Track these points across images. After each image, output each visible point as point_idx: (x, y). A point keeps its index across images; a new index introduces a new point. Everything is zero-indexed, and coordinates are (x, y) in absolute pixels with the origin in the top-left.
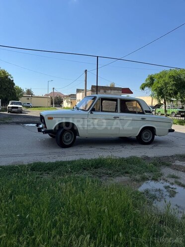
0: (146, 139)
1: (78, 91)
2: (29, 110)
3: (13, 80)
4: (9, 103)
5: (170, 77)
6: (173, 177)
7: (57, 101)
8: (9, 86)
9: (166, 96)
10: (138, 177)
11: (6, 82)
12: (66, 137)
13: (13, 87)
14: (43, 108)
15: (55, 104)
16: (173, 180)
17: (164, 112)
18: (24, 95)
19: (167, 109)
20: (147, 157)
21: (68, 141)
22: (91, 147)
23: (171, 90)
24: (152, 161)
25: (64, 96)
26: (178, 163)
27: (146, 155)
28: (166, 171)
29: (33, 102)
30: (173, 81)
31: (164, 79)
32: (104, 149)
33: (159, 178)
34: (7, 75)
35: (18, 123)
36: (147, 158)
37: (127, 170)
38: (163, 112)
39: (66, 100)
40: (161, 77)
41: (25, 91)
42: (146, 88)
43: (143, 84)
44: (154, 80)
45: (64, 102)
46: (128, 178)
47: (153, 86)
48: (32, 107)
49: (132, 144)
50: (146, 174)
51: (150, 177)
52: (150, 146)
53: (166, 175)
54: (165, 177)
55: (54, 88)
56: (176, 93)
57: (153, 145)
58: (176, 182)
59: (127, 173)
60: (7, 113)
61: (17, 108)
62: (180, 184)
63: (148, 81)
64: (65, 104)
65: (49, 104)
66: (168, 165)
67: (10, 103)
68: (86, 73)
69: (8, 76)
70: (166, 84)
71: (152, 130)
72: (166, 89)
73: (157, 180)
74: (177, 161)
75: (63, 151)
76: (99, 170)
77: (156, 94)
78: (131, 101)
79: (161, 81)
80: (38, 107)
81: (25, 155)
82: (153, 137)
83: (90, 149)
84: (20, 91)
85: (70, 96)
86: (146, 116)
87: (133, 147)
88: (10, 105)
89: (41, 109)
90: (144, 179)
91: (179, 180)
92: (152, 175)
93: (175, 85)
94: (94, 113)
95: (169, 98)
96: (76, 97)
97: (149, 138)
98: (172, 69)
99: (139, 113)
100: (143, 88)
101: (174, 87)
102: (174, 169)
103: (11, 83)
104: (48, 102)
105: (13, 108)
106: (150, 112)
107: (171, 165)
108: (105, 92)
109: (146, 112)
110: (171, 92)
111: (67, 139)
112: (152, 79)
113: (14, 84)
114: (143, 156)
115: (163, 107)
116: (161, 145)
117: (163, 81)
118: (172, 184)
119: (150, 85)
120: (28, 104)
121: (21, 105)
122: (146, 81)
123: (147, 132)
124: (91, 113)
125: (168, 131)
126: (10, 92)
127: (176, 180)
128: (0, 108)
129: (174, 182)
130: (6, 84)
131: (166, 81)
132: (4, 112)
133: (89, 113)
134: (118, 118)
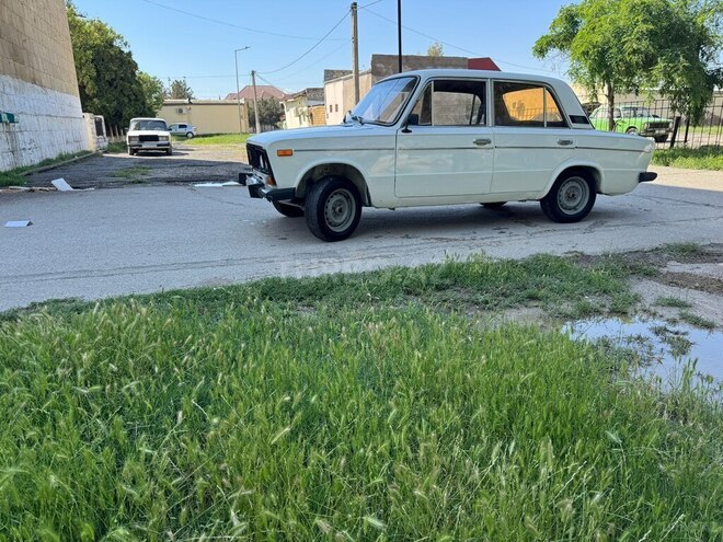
0: (572, 204)
1: (330, 76)
2: (186, 144)
3: (130, 54)
4: (128, 126)
5: (633, 9)
6: (673, 304)
7: (265, 113)
8: (121, 74)
9: (619, 72)
10: (567, 307)
11: (112, 59)
12: (334, 208)
13: (133, 74)
15: (261, 122)
16: (674, 313)
18: (167, 101)
19: (615, 120)
20: (582, 253)
21: (341, 222)
23: (635, 52)
24: (601, 265)
25: (286, 97)
26: (675, 267)
27: (578, 249)
28: (648, 290)
29: (197, 121)
30: (645, 21)
31: (612, 16)
33: (630, 308)
34: (110, 35)
35: (169, 181)
36: (583, 258)
37: (531, 291)
39: (292, 110)
40: (604, 11)
41: (167, 86)
43: (544, 37)
44: (576, 24)
45: (287, 113)
46: (540, 311)
47: (576, 41)
48: (194, 137)
50: (589, 299)
51: (604, 306)
52: (583, 225)
53: (651, 300)
54: (647, 304)
55: (253, 73)
56: (649, 63)
58: (684, 317)
59: (532, 298)
60: (127, 155)
61: (155, 138)
62: (697, 323)
63: (559, 29)
64: (292, 122)
65: (245, 122)
66: (649, 275)
67: (133, 125)
68: (355, 14)
69: (113, 40)
70: (619, 34)
71: (586, 176)
72: (621, 51)
73: (625, 313)
74: (673, 263)
75: (329, 248)
76: (450, 294)
77: (587, 69)
79: (606, 25)
80: (211, 135)
81: (229, 262)
82: (592, 199)
83: (406, 242)
84: (154, 87)
85: (304, 94)
86: (572, 133)
87: (532, 230)
88: (132, 132)
89: (223, 142)
90: (586, 312)
91: (690, 312)
92: (608, 302)
93: (652, 35)
94: (415, 129)
96: (323, 99)
97: (579, 203)
99: (552, 125)
100: (542, 52)
101: (645, 43)
102: (670, 283)
103: (126, 63)
104: (241, 117)
105: (143, 139)
106: (584, 120)
107: (657, 272)
110: (635, 59)
111: (336, 214)
112: (571, 20)
113: (135, 66)
114: (570, 252)
116: (618, 222)
118: (674, 322)
119: (565, 40)
120: (181, 126)
121: (166, 129)
122: (553, 27)
123: (574, 184)
124: (406, 131)
125: (636, 176)
126: (126, 93)
127: (684, 311)
128: (105, 142)
129: (677, 317)
130: (110, 65)
131: (621, 23)
132: (119, 152)
133: (400, 133)
134: (489, 142)
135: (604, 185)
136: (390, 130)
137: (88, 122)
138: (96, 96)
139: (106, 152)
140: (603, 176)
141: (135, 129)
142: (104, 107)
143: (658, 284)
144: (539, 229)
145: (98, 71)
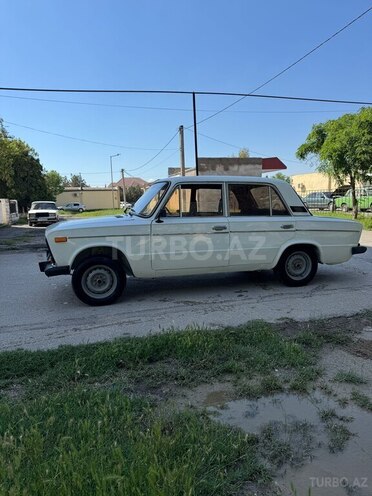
0: (299, 272)
1: (172, 171)
2: (77, 217)
3: (38, 160)
4: (30, 207)
5: (361, 125)
6: (351, 380)
7: (133, 195)
8: (31, 172)
9: (355, 168)
10: (256, 382)
11: (26, 163)
13: (40, 173)
14: (106, 212)
16: (344, 391)
17: (351, 206)
18: (66, 188)
19: (358, 198)
20: (292, 320)
22: (165, 301)
23: (364, 153)
24: (301, 334)
27: (291, 315)
28: (335, 361)
29: (86, 201)
30: (369, 133)
31: (347, 130)
32: (194, 303)
33: (309, 385)
34: (27, 149)
36: (290, 324)
37: (229, 363)
38: (350, 204)
40: (341, 126)
41: (69, 179)
42: (310, 155)
43: (303, 145)
44: (325, 135)
46: (230, 386)
47: (324, 148)
48: (83, 211)
49: (264, 287)
50: (277, 373)
51: (286, 382)
53: (331, 374)
54: (327, 381)
55: (123, 170)
57: (314, 286)
58: (356, 397)
59: (228, 371)
60: (27, 226)
61: (47, 215)
62: (364, 404)
63: (314, 140)
66: (342, 343)
67: (33, 206)
68: (182, 133)
69: (27, 152)
70: (352, 141)
71: (311, 251)
72: (354, 153)
73: (304, 391)
74: (368, 328)
76: (158, 367)
77: (331, 167)
78: (260, 186)
79: (342, 135)
80: (93, 210)
82: (315, 267)
84: (56, 179)
86: (294, 219)
87: (265, 293)
88: (32, 211)
89: (100, 215)
90: (271, 389)
91: (364, 391)
92: (292, 376)
94: (166, 220)
95: (360, 172)
97: (304, 271)
98: (366, 106)
99: (277, 213)
100: (302, 156)
101: (370, 147)
102: (357, 353)
103: (35, 165)
104: (114, 198)
105: (38, 215)
106: (303, 209)
107: (349, 340)
108: (226, 169)
109: (295, 209)
112: (321, 134)
114: (282, 319)
115: (349, 194)
117: (347, 134)
118: (344, 403)
119: (317, 147)
120: (75, 205)
121: (56, 209)
122: (309, 138)
123: (299, 257)
124: (159, 221)
125: (349, 250)
126: (34, 184)
127: (357, 388)
128: (16, 217)
129: (349, 397)
130: (24, 168)
131: (353, 135)
132: (23, 224)
133: (154, 222)
134: (225, 228)
135: (323, 257)
136: (147, 221)
137: (4, 204)
138: (13, 187)
139: (15, 224)
140: (321, 251)
141: (35, 209)
142: (18, 194)
144: (271, 292)
145: (15, 172)
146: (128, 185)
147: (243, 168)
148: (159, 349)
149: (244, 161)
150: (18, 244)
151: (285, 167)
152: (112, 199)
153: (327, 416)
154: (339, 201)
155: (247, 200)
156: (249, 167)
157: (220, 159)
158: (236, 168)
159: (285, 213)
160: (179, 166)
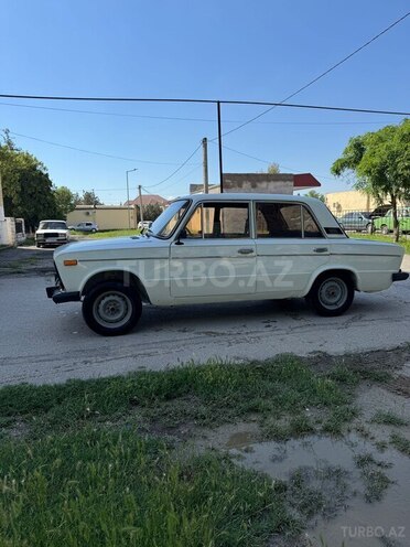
0: (333, 300)
1: (194, 188)
3: (47, 175)
4: (38, 227)
5: (403, 138)
6: (390, 421)
8: (39, 188)
9: (397, 185)
11: (33, 179)
13: (49, 189)
14: (120, 232)
17: (392, 228)
18: (79, 206)
19: (399, 218)
20: (325, 353)
22: (184, 331)
23: (406, 168)
24: (335, 369)
25: (164, 203)
27: (323, 349)
28: (373, 400)
29: (99, 220)
31: (388, 143)
32: (218, 334)
33: (344, 427)
34: (35, 163)
36: (324, 358)
37: (255, 401)
40: (381, 140)
41: (81, 196)
42: (347, 171)
43: (339, 160)
44: (363, 149)
46: (255, 426)
47: (362, 163)
48: (96, 231)
49: (294, 317)
50: (308, 413)
51: (318, 422)
53: (368, 415)
54: (363, 421)
55: (140, 187)
57: (350, 317)
58: (395, 440)
59: (254, 410)
60: (34, 247)
61: (56, 235)
63: (351, 154)
65: (133, 222)
66: (381, 380)
67: (41, 226)
68: (205, 147)
69: (36, 166)
70: (393, 156)
71: (346, 277)
72: (395, 169)
73: (338, 433)
76: (177, 404)
77: (370, 184)
78: (291, 205)
79: (382, 149)
80: (109, 231)
82: (351, 295)
84: (66, 196)
86: (328, 242)
87: (296, 323)
88: (40, 231)
89: (115, 236)
90: (301, 430)
91: (404, 433)
94: (186, 242)
95: (402, 190)
97: (339, 300)
99: (309, 235)
100: (337, 172)
102: (397, 391)
103: (44, 181)
104: (130, 218)
105: (47, 235)
106: (338, 231)
107: (389, 376)
108: (254, 186)
109: (329, 230)
110: (406, 173)
112: (359, 148)
114: (315, 352)
115: (390, 214)
116: (374, 316)
117: (388, 148)
118: (382, 447)
119: (355, 162)
120: (87, 224)
121: (66, 228)
122: (346, 152)
123: (333, 283)
124: (179, 243)
125: (390, 276)
126: (42, 202)
127: (397, 430)
128: (23, 237)
129: (388, 440)
130: (32, 183)
131: (395, 149)
132: (29, 245)
133: (173, 244)
134: (252, 251)
135: (360, 284)
136: (166, 243)
137: (9, 224)
138: (19, 205)
139: (21, 245)
140: (359, 277)
141: (43, 228)
142: (25, 212)
143: (385, 392)
145: (22, 187)
146: (146, 204)
147: (272, 185)
148: (177, 385)
149: (273, 177)
150: (24, 267)
151: (319, 185)
152: (128, 219)
153: (363, 461)
154: (378, 222)
155: (276, 220)
156: (279, 183)
157: (248, 175)
158: (264, 185)
159: (319, 235)
160: (203, 182)
